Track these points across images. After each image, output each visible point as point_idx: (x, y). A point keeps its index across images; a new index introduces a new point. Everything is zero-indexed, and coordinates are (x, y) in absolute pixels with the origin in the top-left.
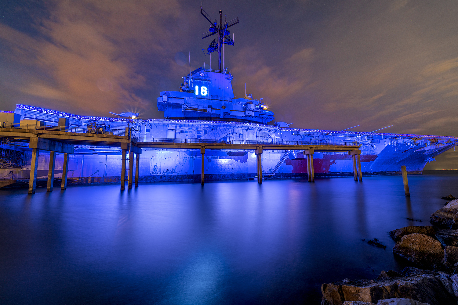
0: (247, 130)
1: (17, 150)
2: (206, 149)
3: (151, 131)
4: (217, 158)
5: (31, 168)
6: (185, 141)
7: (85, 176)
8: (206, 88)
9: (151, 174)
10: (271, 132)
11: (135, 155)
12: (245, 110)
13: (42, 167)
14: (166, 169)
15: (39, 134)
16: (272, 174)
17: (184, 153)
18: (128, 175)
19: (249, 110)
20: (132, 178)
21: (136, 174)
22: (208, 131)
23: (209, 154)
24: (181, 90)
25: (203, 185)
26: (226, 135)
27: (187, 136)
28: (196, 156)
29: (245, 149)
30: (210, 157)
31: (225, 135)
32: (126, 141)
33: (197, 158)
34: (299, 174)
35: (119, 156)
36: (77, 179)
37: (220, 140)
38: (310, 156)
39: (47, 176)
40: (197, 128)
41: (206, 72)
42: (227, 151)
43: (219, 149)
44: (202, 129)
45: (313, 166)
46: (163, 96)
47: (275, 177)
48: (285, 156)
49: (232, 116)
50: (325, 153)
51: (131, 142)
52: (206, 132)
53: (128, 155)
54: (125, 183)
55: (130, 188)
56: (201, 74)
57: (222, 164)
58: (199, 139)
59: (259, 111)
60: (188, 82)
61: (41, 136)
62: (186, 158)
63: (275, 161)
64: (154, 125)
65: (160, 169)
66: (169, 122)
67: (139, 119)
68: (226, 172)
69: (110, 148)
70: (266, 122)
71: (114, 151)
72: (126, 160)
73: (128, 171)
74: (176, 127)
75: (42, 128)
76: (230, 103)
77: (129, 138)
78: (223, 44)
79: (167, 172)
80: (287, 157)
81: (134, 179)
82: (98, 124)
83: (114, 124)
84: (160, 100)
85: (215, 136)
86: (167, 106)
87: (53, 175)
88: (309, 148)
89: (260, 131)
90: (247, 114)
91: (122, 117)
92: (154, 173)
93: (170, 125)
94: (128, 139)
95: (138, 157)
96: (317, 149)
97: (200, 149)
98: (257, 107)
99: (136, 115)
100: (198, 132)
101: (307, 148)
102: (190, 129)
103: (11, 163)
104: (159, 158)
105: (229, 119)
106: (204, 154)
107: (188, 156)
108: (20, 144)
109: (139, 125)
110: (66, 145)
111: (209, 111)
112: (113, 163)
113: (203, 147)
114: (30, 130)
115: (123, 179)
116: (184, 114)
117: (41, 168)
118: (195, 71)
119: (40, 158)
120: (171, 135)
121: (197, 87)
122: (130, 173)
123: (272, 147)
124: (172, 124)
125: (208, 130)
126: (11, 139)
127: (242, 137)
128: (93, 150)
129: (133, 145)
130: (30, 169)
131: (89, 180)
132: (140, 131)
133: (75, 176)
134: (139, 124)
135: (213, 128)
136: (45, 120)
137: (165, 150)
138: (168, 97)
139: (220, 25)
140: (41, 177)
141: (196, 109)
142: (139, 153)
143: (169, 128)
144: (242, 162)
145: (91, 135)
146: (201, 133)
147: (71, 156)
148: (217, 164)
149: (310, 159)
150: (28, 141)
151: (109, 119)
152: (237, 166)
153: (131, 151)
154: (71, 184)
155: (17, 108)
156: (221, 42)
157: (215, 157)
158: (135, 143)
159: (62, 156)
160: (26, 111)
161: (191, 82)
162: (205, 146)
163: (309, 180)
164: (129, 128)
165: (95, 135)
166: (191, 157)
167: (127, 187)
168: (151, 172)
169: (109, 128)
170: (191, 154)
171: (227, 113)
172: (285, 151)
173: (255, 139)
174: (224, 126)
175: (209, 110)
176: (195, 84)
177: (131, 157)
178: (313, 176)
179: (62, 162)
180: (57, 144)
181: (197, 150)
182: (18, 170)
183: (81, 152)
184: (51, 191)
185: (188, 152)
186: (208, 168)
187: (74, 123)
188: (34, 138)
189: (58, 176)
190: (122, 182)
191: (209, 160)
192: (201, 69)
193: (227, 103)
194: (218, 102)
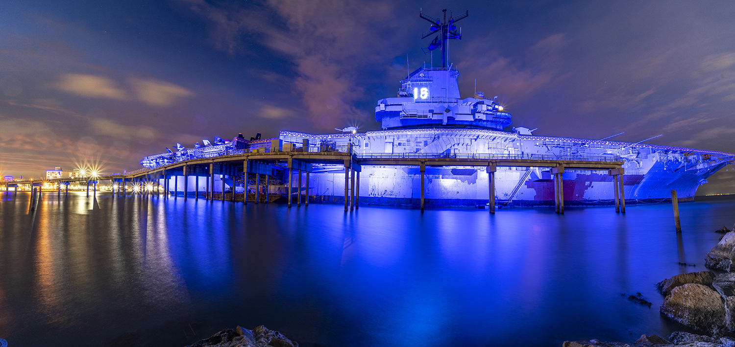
0: (476, 140)
1: (282, 170)
2: (426, 165)
3: (369, 145)
4: (438, 178)
5: (288, 185)
6: (403, 156)
7: (320, 194)
8: (426, 89)
9: (369, 195)
10: (508, 141)
11: (356, 173)
12: (474, 112)
14: (384, 191)
15: (292, 156)
16: (508, 200)
17: (402, 171)
18: (350, 194)
19: (480, 113)
21: (357, 195)
23: (429, 172)
24: (398, 96)
25: (422, 212)
26: (450, 146)
27: (405, 149)
28: (415, 174)
29: (473, 166)
30: (431, 176)
31: (448, 147)
32: (348, 158)
33: (416, 177)
34: (544, 201)
36: (315, 197)
37: (444, 153)
38: (559, 176)
39: (297, 193)
40: (416, 138)
42: (452, 167)
43: (442, 166)
44: (422, 140)
45: (562, 191)
46: (381, 105)
47: (511, 206)
48: (525, 175)
49: (458, 121)
50: (579, 172)
51: (352, 159)
52: (426, 144)
53: (350, 173)
54: (348, 204)
55: (352, 210)
56: (420, 75)
57: (445, 185)
58: (418, 152)
59: (492, 112)
60: (406, 85)
61: (294, 157)
62: (404, 177)
63: (512, 183)
64: (371, 138)
65: (378, 190)
66: (387, 134)
67: (358, 133)
68: (449, 196)
70: (502, 128)
71: (339, 169)
72: (348, 178)
74: (394, 139)
75: (293, 151)
76: (455, 104)
77: (351, 154)
79: (385, 193)
80: (529, 177)
81: (354, 199)
82: (328, 142)
83: (339, 140)
84: (378, 110)
85: (436, 148)
86: (385, 116)
87: (300, 192)
88: (558, 165)
89: (493, 140)
92: (373, 194)
93: (387, 137)
94: (350, 156)
95: (358, 175)
96: (568, 166)
97: (420, 165)
98: (490, 108)
99: (357, 129)
100: (418, 143)
101: (555, 165)
102: (408, 141)
103: (279, 181)
104: (377, 176)
105: (454, 125)
106: (424, 171)
107: (407, 175)
108: (283, 165)
109: (359, 140)
110: (307, 164)
111: (429, 117)
112: (338, 182)
113: (422, 163)
114: (288, 152)
115: (346, 199)
116: (402, 123)
117: (294, 186)
118: (413, 73)
119: (293, 176)
120: (388, 150)
121: (416, 90)
122: (351, 191)
123: (508, 163)
124: (390, 136)
125: (429, 141)
126: (278, 160)
127: (470, 149)
128: (324, 168)
129: (354, 161)
131: (322, 199)
132: (360, 146)
133: (313, 193)
134: (359, 138)
135: (435, 138)
136: (295, 143)
137: (383, 167)
138: (386, 106)
140: (294, 194)
141: (414, 115)
142: (359, 171)
143: (386, 141)
144: (468, 183)
145: (323, 153)
146: (420, 144)
147: (311, 174)
148: (439, 185)
149: (559, 180)
150: (286, 162)
151: (335, 136)
152: (464, 189)
153: (352, 169)
154: (311, 200)
155: (281, 134)
157: (437, 176)
158: (356, 160)
159: (305, 174)
160: (285, 136)
161: (409, 84)
162: (425, 161)
163: (556, 210)
164: (351, 143)
165: (326, 153)
166: (410, 175)
167: (349, 208)
169: (335, 145)
170: (411, 172)
171: (451, 117)
172: (525, 168)
173: (487, 152)
174: (447, 135)
175: (430, 115)
176: (414, 86)
177: (353, 175)
178: (562, 205)
179: (305, 180)
180: (302, 163)
181: (416, 167)
182: (283, 186)
183: (317, 171)
184: (300, 206)
185: (407, 169)
186: (429, 191)
187: (312, 143)
188: (290, 159)
189: (304, 192)
190: (346, 202)
191: (429, 180)
192: (421, 69)
193: (452, 105)
194: (440, 105)
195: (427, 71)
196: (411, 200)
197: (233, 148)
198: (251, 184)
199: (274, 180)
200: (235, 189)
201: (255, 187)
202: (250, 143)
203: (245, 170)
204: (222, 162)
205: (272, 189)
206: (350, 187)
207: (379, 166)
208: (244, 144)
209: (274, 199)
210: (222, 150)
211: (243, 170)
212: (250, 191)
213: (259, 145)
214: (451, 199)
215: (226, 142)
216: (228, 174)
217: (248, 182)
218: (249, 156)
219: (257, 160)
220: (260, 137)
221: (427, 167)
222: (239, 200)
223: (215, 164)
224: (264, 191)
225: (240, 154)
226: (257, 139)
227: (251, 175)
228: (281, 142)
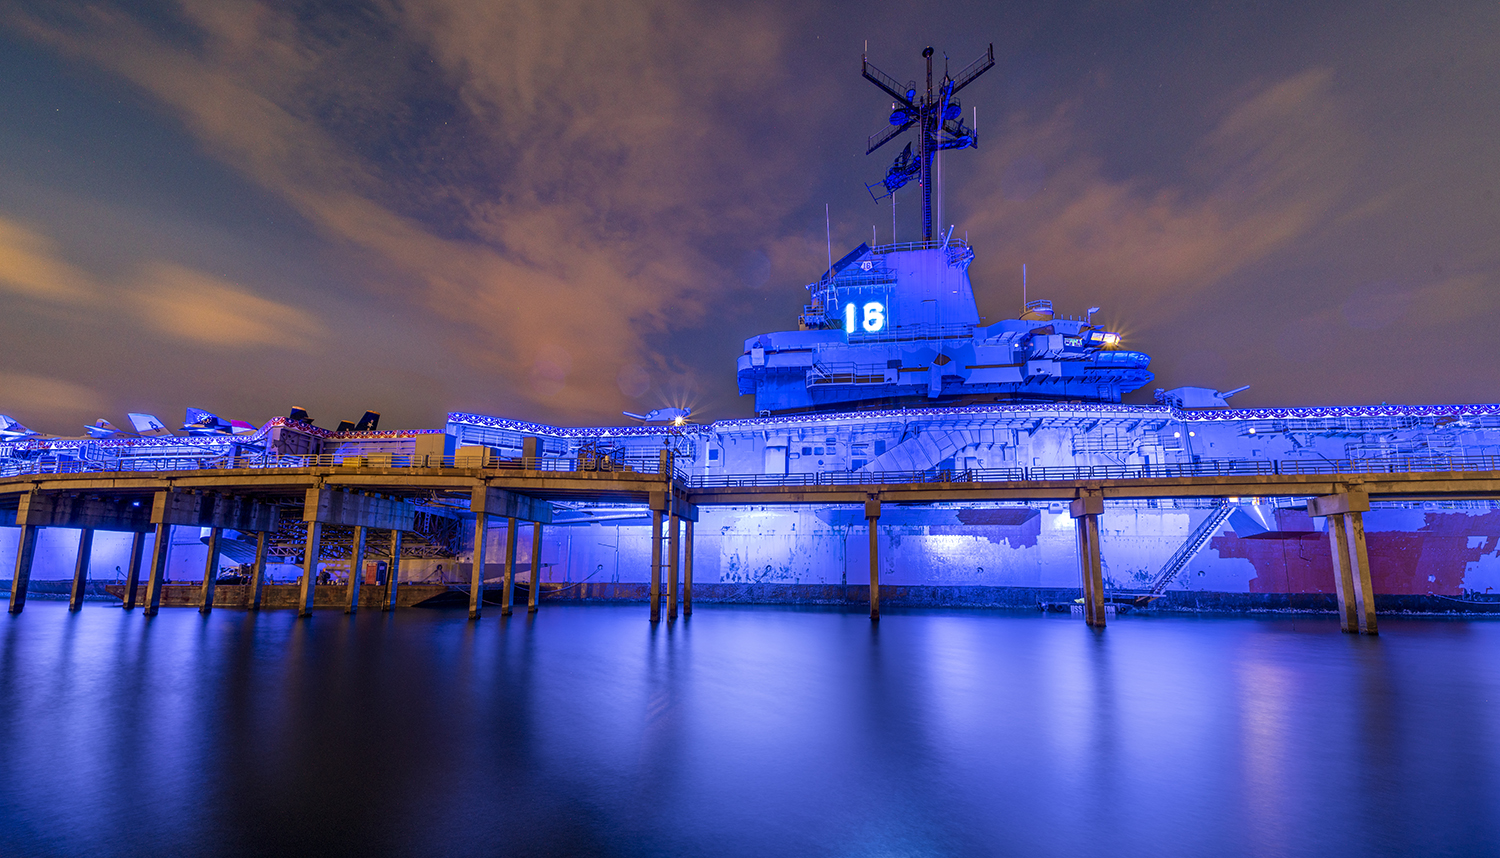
0: (1031, 432)
1: (450, 517)
2: (882, 502)
3: (720, 455)
4: (920, 533)
5: (474, 558)
6: (817, 480)
7: (575, 580)
8: (878, 306)
9: (722, 580)
10: (1139, 430)
11: (683, 524)
12: (1022, 358)
13: (496, 556)
14: (763, 567)
15: (488, 479)
16: (1152, 592)
17: (813, 518)
18: (666, 579)
19: (1041, 358)
20: (677, 590)
21: (685, 578)
22: (889, 444)
23: (893, 520)
24: (802, 326)
25: (875, 621)
26: (953, 452)
27: (821, 463)
28: (851, 525)
29: (1026, 500)
30: (897, 528)
31: (947, 454)
32: (660, 487)
33: (855, 533)
34: (1288, 595)
35: (646, 527)
36: (559, 588)
37: (933, 470)
38: (1348, 521)
39: (503, 578)
40: (854, 434)
41: (881, 257)
42: (958, 506)
43: (929, 502)
44: (868, 438)
45: (1366, 565)
46: (753, 350)
47: (1165, 606)
48: (1211, 521)
49: (973, 385)
50: (1435, 506)
51: (673, 490)
52: (880, 448)
53: (666, 525)
54: (660, 602)
55: (673, 618)
56: (862, 267)
57: (940, 551)
58: (859, 470)
59: (1080, 355)
60: (823, 297)
61: (493, 483)
62: (820, 533)
63: (1163, 544)
64: (728, 436)
65: (748, 566)
66: (770, 426)
67: (690, 424)
68: (954, 580)
69: (624, 507)
70: (1116, 394)
71: (634, 515)
72: (661, 539)
73: (667, 569)
74: (789, 439)
75: (492, 466)
76: (965, 341)
77: (669, 478)
78: (939, 152)
79: (765, 574)
81: (680, 591)
82: (600, 447)
83: (633, 442)
84: (744, 364)
85: (911, 458)
86: (764, 379)
87: (512, 577)
88: (1340, 489)
89: (1088, 430)
90: (1032, 371)
91: (653, 423)
92: (731, 577)
93: (772, 435)
94: (665, 482)
95: (689, 531)
96: (1384, 490)
97: (864, 502)
98: (1074, 342)
99: (685, 415)
100: (857, 447)
101: (1328, 489)
102: (830, 442)
103: (439, 547)
104: (743, 533)
105: (961, 396)
106: (878, 517)
107: (826, 527)
108: (454, 503)
109: (692, 442)
110: (537, 503)
111: (890, 379)
112: (632, 547)
113: (872, 496)
114: (472, 469)
115: (655, 591)
116: (813, 398)
117: (491, 560)
118: (843, 260)
119: (490, 533)
120: (775, 464)
121: (850, 309)
122: (671, 573)
123: (1146, 488)
124: (777, 431)
125: (889, 439)
126: (440, 491)
127: (1013, 458)
128: (590, 513)
129: (677, 496)
130: (471, 561)
131: (583, 591)
132: (694, 459)
133: (554, 579)
134: (691, 438)
135: (905, 433)
136: (499, 445)
137: (760, 509)
138: (767, 353)
139: (925, 96)
140: (492, 581)
141: (846, 377)
142: (691, 519)
143: (769, 443)
144: (1014, 546)
145: (585, 475)
146: (864, 450)
147: (547, 529)
148: (922, 551)
149: (1350, 533)
150: (468, 496)
151: (622, 431)
152: (998, 561)
153: (673, 514)
154: (548, 598)
155: (450, 421)
156: (931, 147)
157: (916, 528)
158: (683, 493)
159: (528, 529)
160: (464, 427)
161: (832, 295)
162: (879, 492)
163: (1344, 624)
164: (668, 451)
165: (594, 475)
166: (837, 528)
168: (723, 574)
169: (624, 454)
170: (836, 519)
171: (953, 377)
172: (1210, 501)
173: (1070, 461)
174: (942, 423)
175: (890, 375)
176: (844, 299)
177: (675, 529)
178: (1371, 609)
179: (529, 543)
180: (520, 500)
181: (853, 507)
182: (452, 562)
183: (567, 520)
184: (509, 614)
185: (826, 512)
186: (892, 565)
187: (551, 448)
188: (478, 489)
189: (523, 577)
190: (654, 598)
191: (892, 539)
192: (864, 248)
193: (955, 344)
194: (921, 345)
195: (881, 253)
196: (842, 590)
197: (263, 448)
198: (333, 556)
199: (423, 546)
200: (262, 572)
201: (348, 564)
202: (335, 439)
203: (310, 516)
204: (214, 490)
205: (413, 569)
206: (666, 560)
207: (749, 507)
208: (312, 441)
209: (419, 598)
210: (214, 453)
211: (300, 512)
212: (326, 577)
213: (369, 446)
214: (958, 588)
215: (236, 430)
216: (235, 525)
217: (322, 551)
218: (328, 475)
219: (357, 489)
220: (375, 425)
221: (886, 507)
222: (276, 604)
223: (176, 496)
224: (381, 576)
225: (297, 469)
226: (362, 426)
227: (335, 534)
228: (450, 442)
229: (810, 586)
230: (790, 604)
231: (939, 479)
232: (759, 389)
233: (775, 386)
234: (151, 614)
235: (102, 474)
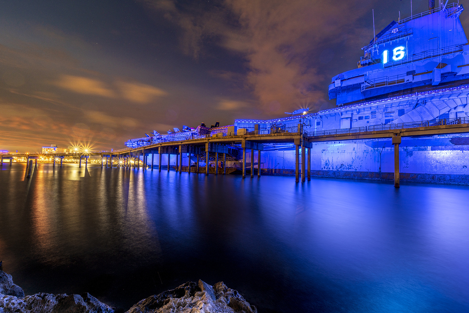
1: (236, 149)
2: (402, 137)
3: (321, 124)
4: (426, 149)
5: (243, 161)
6: (366, 129)
7: (271, 168)
8: (402, 48)
9: (322, 169)
11: (307, 150)
13: (248, 160)
14: (340, 164)
15: (246, 138)
17: (364, 145)
18: (301, 168)
20: (305, 172)
21: (308, 168)
22: (407, 110)
23: (407, 144)
24: (359, 66)
25: (397, 188)
26: (448, 110)
27: (368, 122)
28: (384, 147)
30: (411, 148)
31: (444, 111)
32: (298, 137)
33: (386, 150)
35: (293, 151)
36: (266, 170)
37: (435, 119)
39: (250, 167)
40: (386, 108)
41: (403, 24)
42: (451, 136)
43: (431, 135)
44: (394, 109)
46: (335, 81)
51: (303, 138)
52: (401, 113)
53: (300, 150)
54: (299, 176)
55: (304, 181)
56: (392, 32)
57: (438, 158)
58: (389, 123)
60: (370, 52)
61: (247, 139)
62: (367, 151)
64: (324, 116)
65: (333, 164)
66: (343, 110)
67: (309, 113)
68: (447, 171)
69: (286, 144)
71: (289, 147)
72: (299, 154)
73: (301, 165)
74: (352, 114)
75: (246, 134)
76: (457, 54)
77: (301, 134)
79: (341, 167)
82: (277, 125)
83: (288, 122)
84: (332, 87)
85: (420, 115)
86: (341, 92)
87: (253, 166)
91: (295, 115)
92: (326, 168)
93: (344, 113)
94: (300, 135)
95: (309, 152)
97: (391, 137)
99: (306, 110)
100: (387, 114)
102: (373, 113)
103: (234, 158)
104: (331, 152)
105: (455, 82)
106: (399, 144)
107: (370, 149)
108: (237, 145)
109: (310, 120)
110: (259, 145)
111: (408, 80)
112: (288, 157)
113: (396, 134)
114: (241, 135)
115: (297, 172)
116: (364, 95)
117: (247, 161)
118: (382, 31)
119: (247, 154)
120: (345, 125)
121: (385, 53)
122: (303, 166)
124: (346, 112)
126: (234, 142)
128: (275, 147)
129: (304, 140)
130: (242, 162)
131: (273, 171)
132: (310, 126)
133: (265, 167)
135: (417, 104)
136: (248, 128)
137: (338, 142)
138: (342, 81)
140: (248, 167)
141: (383, 83)
142: (310, 147)
143: (342, 117)
145: (273, 135)
146: (392, 115)
147: (262, 152)
148: (426, 158)
150: (241, 143)
151: (284, 119)
153: (303, 146)
154: (263, 173)
155: (235, 122)
157: (423, 147)
158: (307, 138)
159: (256, 152)
160: (239, 123)
161: (375, 49)
162: (401, 132)
164: (301, 124)
165: (276, 135)
166: (376, 149)
167: (301, 180)
168: (322, 167)
169: (285, 127)
170: (375, 145)
171: (449, 73)
174: (441, 97)
175: (410, 78)
176: (382, 49)
177: (304, 151)
179: (257, 156)
180: (254, 144)
181: (386, 140)
182: (237, 162)
183: (268, 149)
184: (253, 177)
185: (371, 143)
186: (407, 164)
187: (263, 127)
188: (243, 141)
189: (256, 166)
190: (297, 174)
191: (408, 153)
192: (393, 23)
193: (451, 56)
194: (428, 61)
195: (403, 22)
196: (379, 174)
197: (197, 134)
198: (212, 160)
199: (231, 157)
200: (199, 164)
201: (215, 162)
202: (210, 130)
203: (207, 150)
204: (189, 144)
205: (229, 164)
206: (301, 162)
207: (333, 142)
208: (206, 131)
209: (230, 172)
210: (188, 136)
211: (205, 149)
212: (211, 165)
213: (218, 131)
214: (450, 175)
215: (192, 130)
216: (193, 153)
217: (209, 159)
218: (210, 140)
219: (216, 143)
220: (218, 125)
221: (404, 139)
222: (202, 172)
223: (183, 146)
224: (222, 165)
225: (203, 138)
226: (216, 126)
227: (212, 154)
228: (236, 128)
229: (362, 172)
230: (352, 179)
231: (439, 123)
232: (338, 96)
233: (345, 93)
234: (180, 173)
235: (170, 142)
